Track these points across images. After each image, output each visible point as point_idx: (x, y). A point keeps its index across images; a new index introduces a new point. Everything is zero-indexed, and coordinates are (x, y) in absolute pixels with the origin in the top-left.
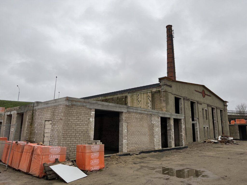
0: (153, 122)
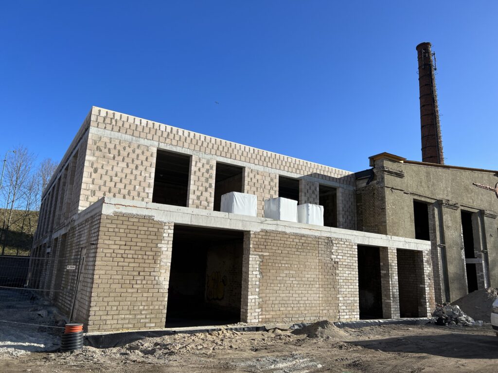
0: (335, 257)
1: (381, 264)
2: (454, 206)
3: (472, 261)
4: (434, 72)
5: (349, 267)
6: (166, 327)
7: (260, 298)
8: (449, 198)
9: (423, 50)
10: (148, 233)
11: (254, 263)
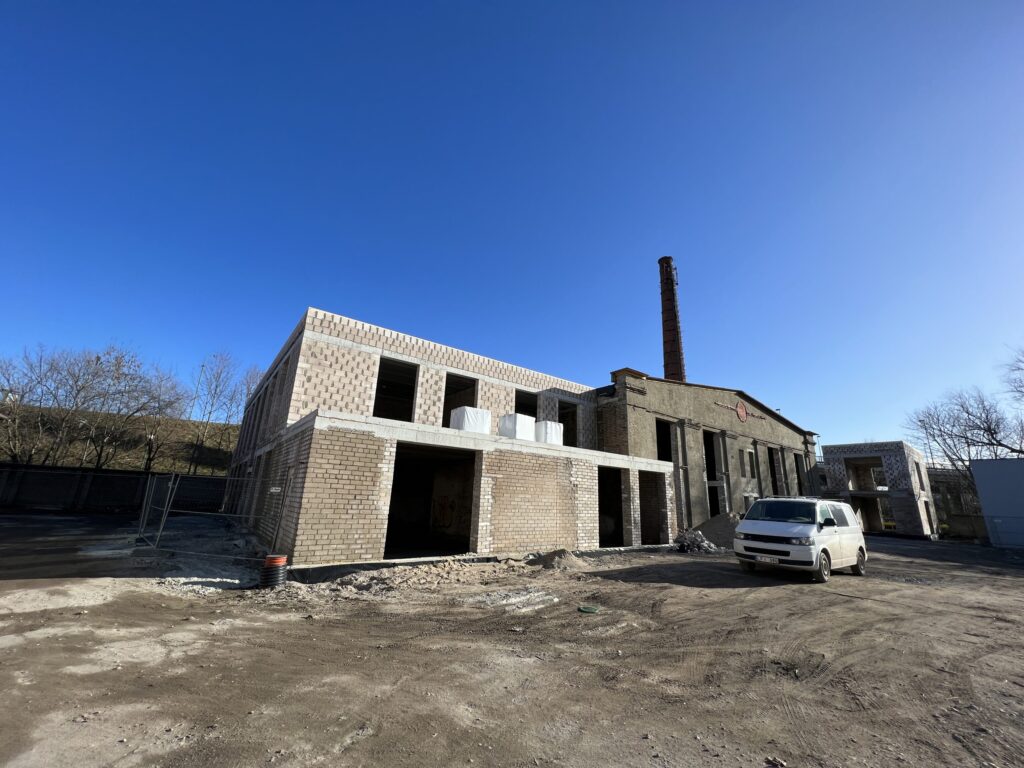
0: (575, 479)
1: (623, 487)
2: (696, 426)
3: (714, 484)
4: (676, 287)
5: (589, 490)
6: (385, 558)
7: (492, 525)
8: (691, 417)
9: (665, 264)
10: (366, 451)
11: (486, 486)
